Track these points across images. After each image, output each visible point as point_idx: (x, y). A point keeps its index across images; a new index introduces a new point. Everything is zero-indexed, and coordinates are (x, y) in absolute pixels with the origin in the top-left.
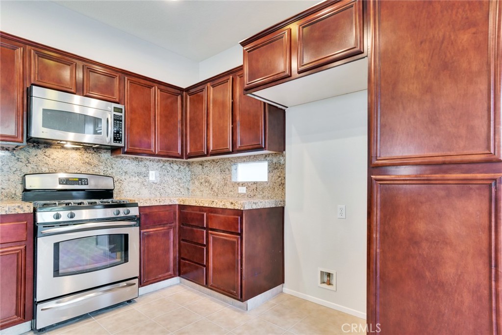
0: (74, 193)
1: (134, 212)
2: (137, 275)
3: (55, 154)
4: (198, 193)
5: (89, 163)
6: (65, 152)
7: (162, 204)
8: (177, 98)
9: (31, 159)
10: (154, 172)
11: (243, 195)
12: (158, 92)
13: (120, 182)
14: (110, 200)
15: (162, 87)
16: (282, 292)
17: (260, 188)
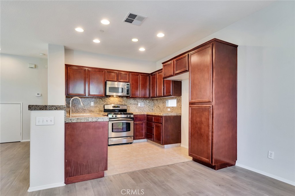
0: (116, 110)
1: (132, 116)
2: (133, 135)
3: (111, 99)
4: (156, 111)
5: (120, 101)
6: (114, 98)
7: (141, 114)
8: (147, 77)
9: (106, 101)
10: (140, 103)
11: (169, 112)
12: (141, 76)
13: (129, 107)
14: (125, 113)
15: (142, 74)
16: (180, 146)
17: (174, 109)
